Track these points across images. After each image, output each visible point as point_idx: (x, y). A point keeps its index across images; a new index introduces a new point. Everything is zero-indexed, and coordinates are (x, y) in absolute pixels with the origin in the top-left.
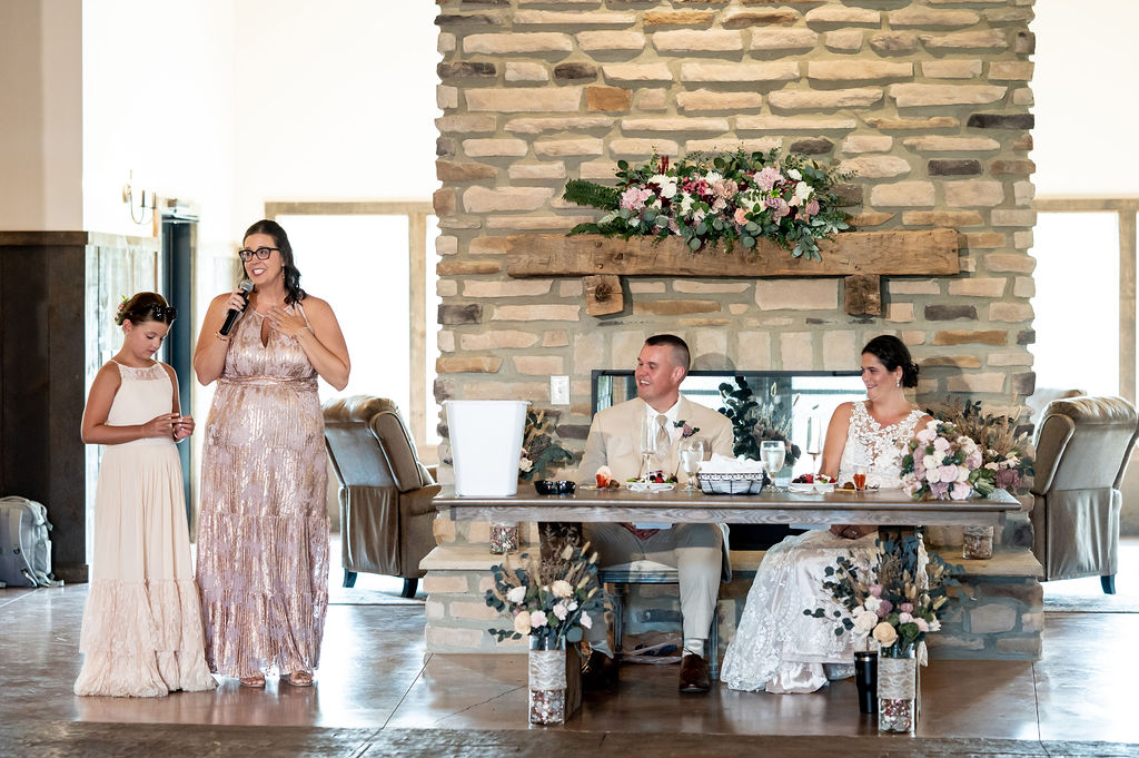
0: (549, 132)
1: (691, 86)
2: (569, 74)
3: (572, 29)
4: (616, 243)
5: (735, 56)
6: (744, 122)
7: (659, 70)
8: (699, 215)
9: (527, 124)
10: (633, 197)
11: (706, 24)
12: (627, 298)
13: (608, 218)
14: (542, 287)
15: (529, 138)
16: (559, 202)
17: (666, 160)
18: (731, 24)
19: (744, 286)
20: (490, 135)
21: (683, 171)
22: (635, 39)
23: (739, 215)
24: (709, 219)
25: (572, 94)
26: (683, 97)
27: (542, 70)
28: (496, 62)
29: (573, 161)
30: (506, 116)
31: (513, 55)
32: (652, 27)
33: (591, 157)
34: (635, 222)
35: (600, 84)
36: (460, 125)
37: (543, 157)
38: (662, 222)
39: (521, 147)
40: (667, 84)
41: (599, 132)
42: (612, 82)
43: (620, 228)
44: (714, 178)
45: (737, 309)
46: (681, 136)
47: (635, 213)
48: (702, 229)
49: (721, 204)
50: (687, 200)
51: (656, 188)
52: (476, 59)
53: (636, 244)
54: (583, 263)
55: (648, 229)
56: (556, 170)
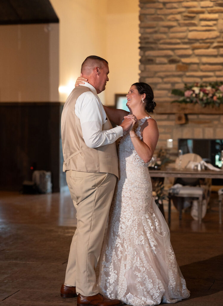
0: (167, 76)
1: (204, 64)
2: (172, 61)
3: (173, 50)
4: (183, 105)
5: (215, 56)
6: (218, 73)
7: (195, 60)
8: (205, 98)
9: (162, 74)
10: (187, 93)
11: (208, 48)
12: (187, 120)
13: (181, 99)
14: (165, 117)
15: (162, 78)
16: (170, 94)
17: (197, 83)
18: (215, 48)
19: (217, 117)
20: (152, 77)
21: (201, 86)
22: (190, 52)
23: (215, 98)
24: (207, 99)
25: (173, 66)
26: (202, 67)
27: (165, 60)
28: (153, 58)
29: (173, 84)
30: (156, 72)
31: (158, 56)
32: (194, 49)
33: (177, 83)
34: (188, 100)
35: (180, 64)
36: (145, 75)
37: (166, 83)
38: (195, 100)
39: (160, 80)
40: (197, 64)
41: (180, 76)
42: (184, 63)
43: (184, 101)
44: (209, 88)
45: (216, 122)
46: (201, 77)
47: (188, 98)
48: (205, 102)
49: (210, 95)
50: (202, 94)
51: (194, 91)
52: (149, 58)
53: (189, 106)
54: (175, 111)
55: (191, 102)
56: (169, 86)
